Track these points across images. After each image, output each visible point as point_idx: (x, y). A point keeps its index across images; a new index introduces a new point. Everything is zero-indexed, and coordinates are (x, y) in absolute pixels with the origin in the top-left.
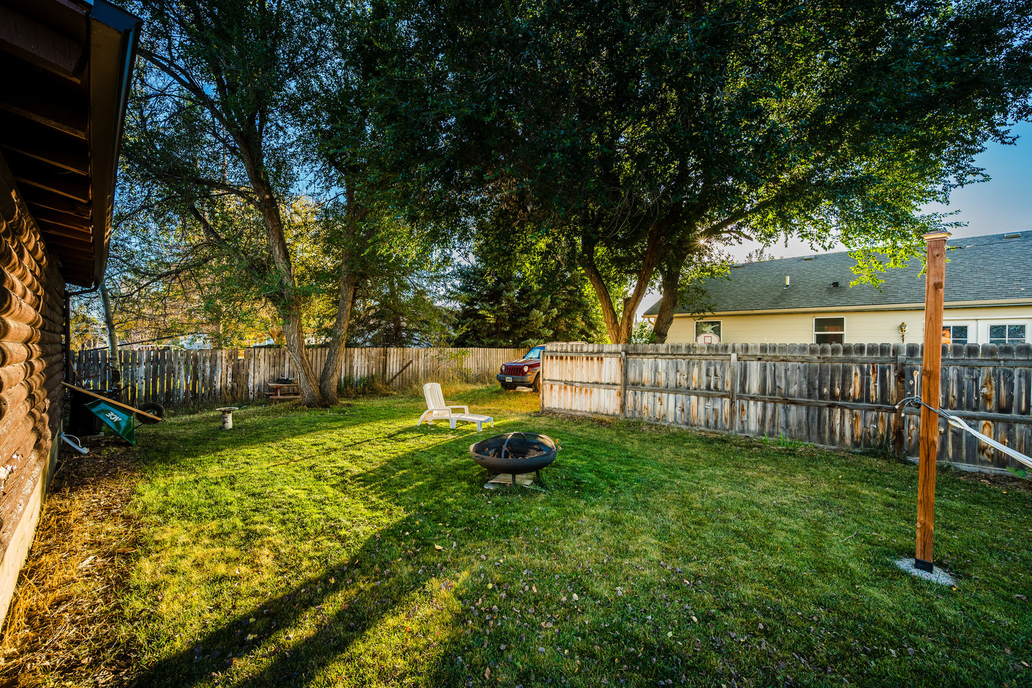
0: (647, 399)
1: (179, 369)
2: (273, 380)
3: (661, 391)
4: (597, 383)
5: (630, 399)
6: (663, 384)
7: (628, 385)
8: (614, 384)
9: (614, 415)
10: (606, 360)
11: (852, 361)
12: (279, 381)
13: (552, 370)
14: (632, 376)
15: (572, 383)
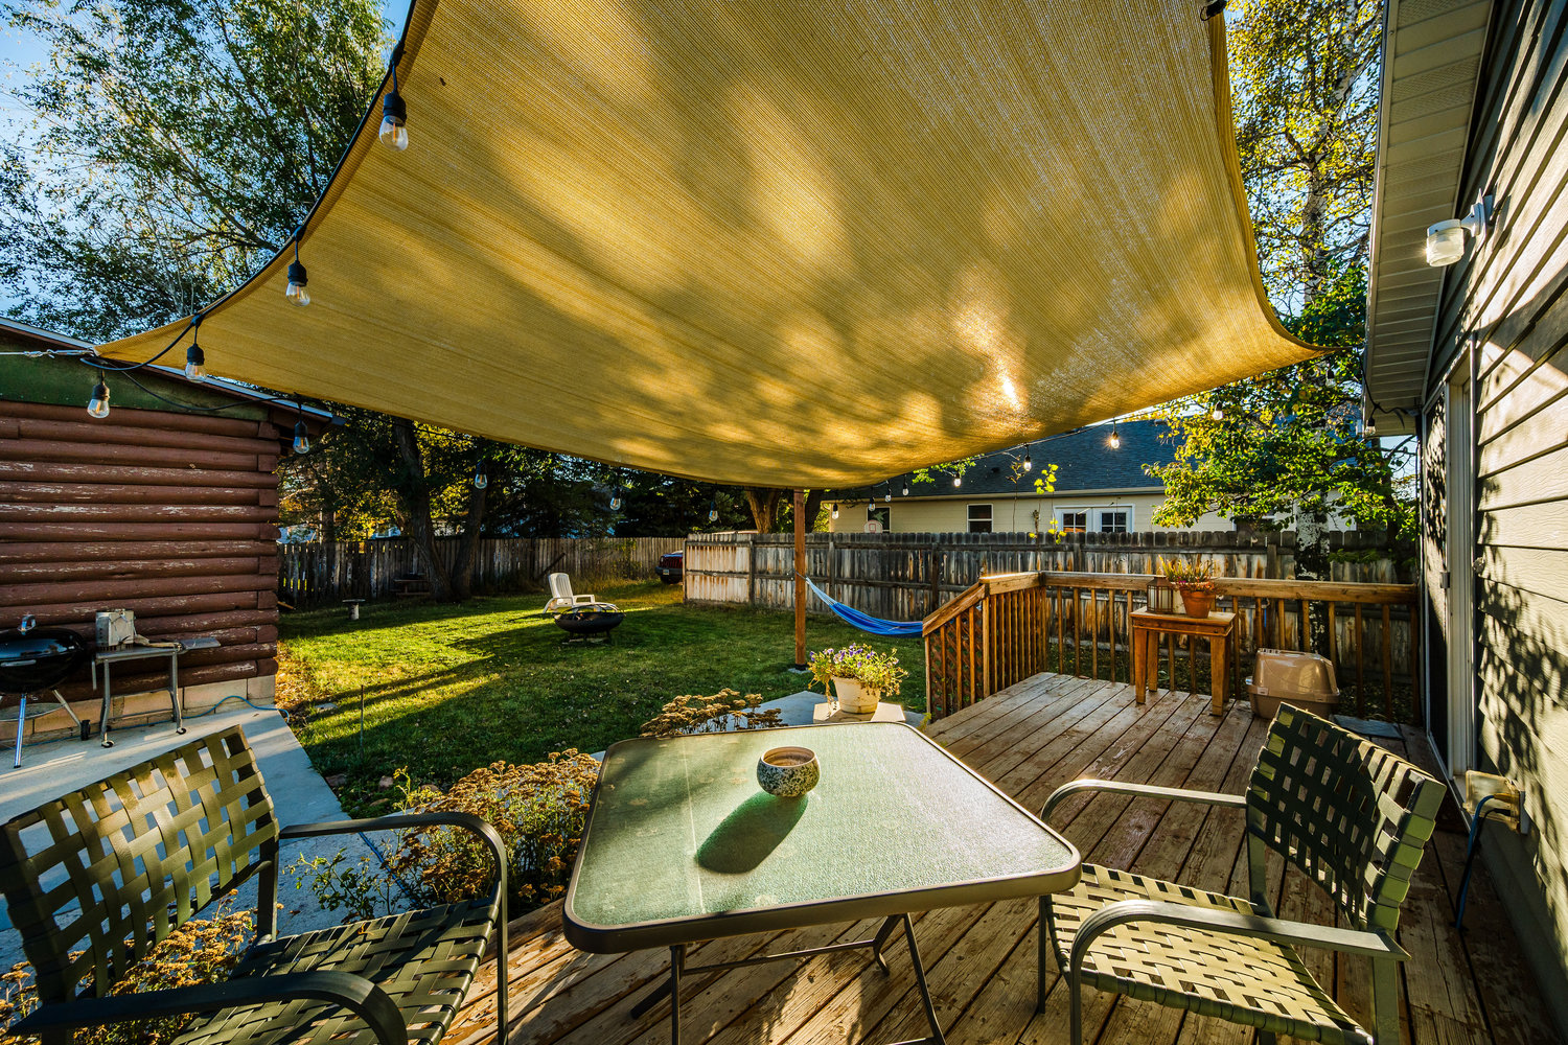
0: (771, 586)
1: (294, 565)
2: (399, 575)
3: (781, 579)
4: (731, 572)
5: (758, 587)
6: (783, 572)
7: (755, 573)
8: (745, 573)
9: (745, 603)
10: (739, 549)
11: (908, 548)
12: (406, 576)
13: (694, 560)
14: (759, 565)
15: (710, 573)
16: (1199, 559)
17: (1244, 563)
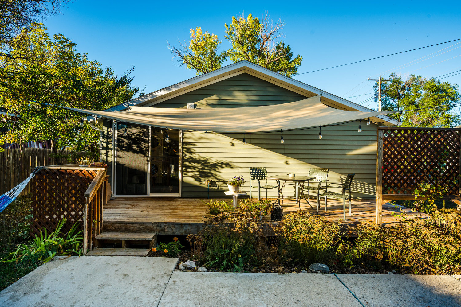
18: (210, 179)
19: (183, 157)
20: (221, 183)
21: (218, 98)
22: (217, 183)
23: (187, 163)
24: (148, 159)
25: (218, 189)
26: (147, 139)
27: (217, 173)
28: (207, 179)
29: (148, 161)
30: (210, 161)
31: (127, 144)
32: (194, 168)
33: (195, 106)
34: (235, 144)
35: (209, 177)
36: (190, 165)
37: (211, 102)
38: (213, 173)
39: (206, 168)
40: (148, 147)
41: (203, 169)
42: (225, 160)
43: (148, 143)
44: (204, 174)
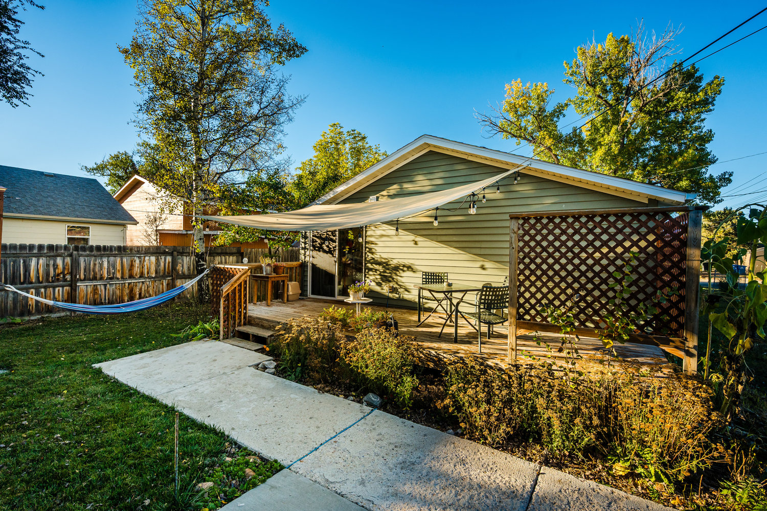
16: (144, 259)
17: (163, 260)
18: (391, 284)
19: (366, 258)
20: (402, 290)
21: (399, 187)
22: (399, 290)
23: (369, 265)
24: (336, 260)
25: (400, 297)
26: (334, 238)
27: (399, 278)
28: (388, 285)
29: (335, 262)
30: (391, 263)
31: (319, 244)
32: (376, 270)
33: (377, 199)
34: (419, 243)
35: (390, 281)
36: (372, 267)
37: (392, 192)
38: (394, 277)
39: (388, 271)
40: (335, 247)
41: (384, 272)
42: (407, 262)
43: (335, 242)
44: (385, 279)
